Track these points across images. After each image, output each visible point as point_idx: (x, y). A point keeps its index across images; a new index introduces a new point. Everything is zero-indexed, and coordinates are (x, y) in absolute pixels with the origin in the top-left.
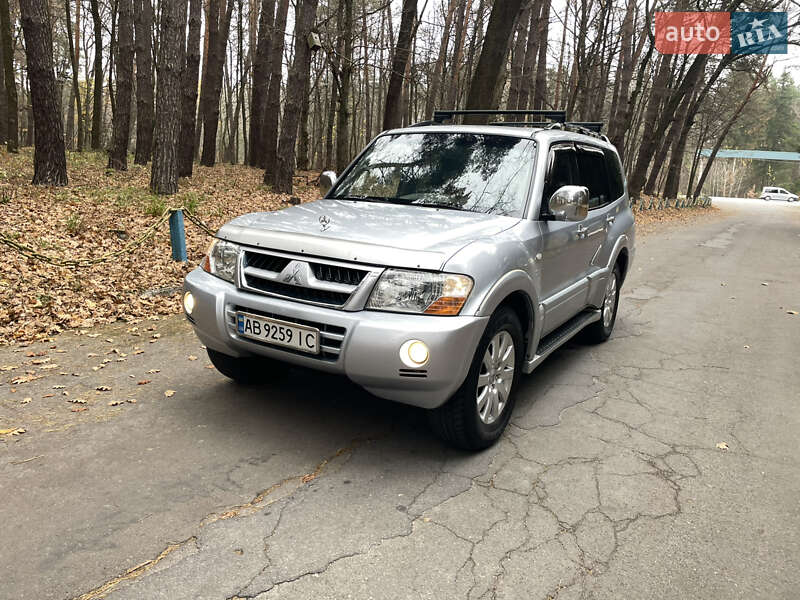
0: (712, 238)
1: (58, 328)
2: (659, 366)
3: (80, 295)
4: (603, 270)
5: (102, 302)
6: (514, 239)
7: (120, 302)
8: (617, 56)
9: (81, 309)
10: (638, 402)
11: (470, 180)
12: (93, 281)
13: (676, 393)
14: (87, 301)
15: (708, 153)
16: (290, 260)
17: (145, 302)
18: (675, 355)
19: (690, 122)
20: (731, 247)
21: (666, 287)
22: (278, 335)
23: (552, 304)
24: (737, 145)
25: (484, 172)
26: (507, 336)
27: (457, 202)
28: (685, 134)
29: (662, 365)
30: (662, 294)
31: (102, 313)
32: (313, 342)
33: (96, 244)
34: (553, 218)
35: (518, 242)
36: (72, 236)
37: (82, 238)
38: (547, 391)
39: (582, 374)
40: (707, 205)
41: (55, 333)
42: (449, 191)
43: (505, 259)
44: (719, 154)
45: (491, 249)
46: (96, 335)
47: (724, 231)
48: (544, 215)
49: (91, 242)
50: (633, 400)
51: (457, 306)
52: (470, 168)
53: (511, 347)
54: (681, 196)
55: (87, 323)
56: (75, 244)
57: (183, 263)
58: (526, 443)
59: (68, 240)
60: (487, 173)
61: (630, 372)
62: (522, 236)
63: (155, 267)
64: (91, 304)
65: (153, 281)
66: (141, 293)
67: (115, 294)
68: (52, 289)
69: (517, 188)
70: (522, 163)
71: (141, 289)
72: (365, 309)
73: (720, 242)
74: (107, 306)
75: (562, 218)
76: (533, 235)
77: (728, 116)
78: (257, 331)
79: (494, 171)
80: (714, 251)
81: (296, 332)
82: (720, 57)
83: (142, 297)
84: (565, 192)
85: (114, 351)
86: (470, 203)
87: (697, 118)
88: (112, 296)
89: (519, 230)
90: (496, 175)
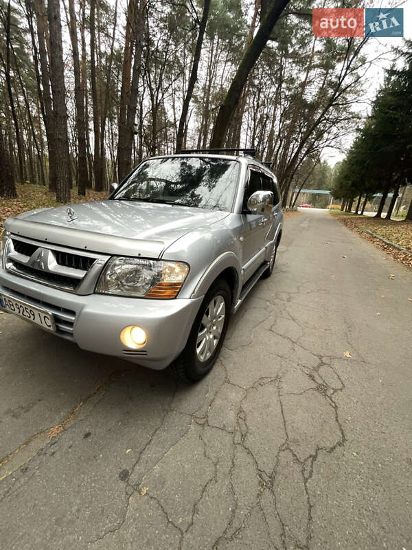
0: (302, 223)
2: (297, 291)
4: (272, 242)
6: (225, 228)
8: (266, 149)
10: (293, 320)
11: (202, 190)
13: (310, 311)
15: (297, 190)
18: (303, 283)
19: (292, 178)
20: (309, 226)
21: (290, 245)
22: (26, 313)
23: (248, 268)
24: (308, 188)
25: (209, 187)
26: (220, 298)
27: (195, 202)
28: (290, 182)
29: (299, 290)
30: (289, 248)
32: (49, 322)
34: (250, 213)
35: (227, 230)
38: (244, 314)
39: (261, 299)
40: (296, 210)
42: (193, 195)
43: (219, 241)
44: (302, 191)
45: (208, 236)
47: (305, 220)
48: (245, 210)
50: (290, 318)
51: (175, 291)
52: (202, 183)
53: (222, 304)
54: (287, 207)
58: (232, 365)
60: (211, 187)
61: (285, 296)
62: (230, 225)
69: (226, 198)
70: (229, 182)
72: (95, 293)
73: (305, 224)
75: (255, 213)
76: (237, 224)
77: (305, 176)
78: (13, 308)
79: (214, 186)
80: (304, 228)
81: (36, 313)
82: (304, 152)
84: (257, 195)
86: (203, 203)
87: (294, 176)
89: (228, 220)
90: (214, 189)
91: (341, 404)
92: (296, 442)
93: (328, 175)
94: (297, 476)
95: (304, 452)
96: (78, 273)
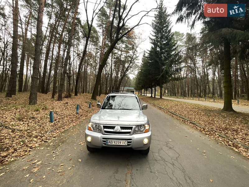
1: (30, 149)
3: (31, 138)
5: (38, 138)
7: (43, 137)
9: (33, 142)
12: (33, 133)
14: (34, 139)
16: (115, 127)
17: (49, 135)
22: (117, 143)
31: (39, 141)
32: (126, 143)
33: (28, 122)
36: (20, 121)
37: (23, 121)
41: (30, 151)
46: (43, 148)
49: (26, 121)
55: (37, 145)
56: (22, 123)
57: (53, 123)
59: (19, 122)
63: (47, 125)
64: (35, 139)
65: (48, 129)
66: (47, 133)
67: (40, 135)
68: (23, 138)
71: (46, 132)
72: (134, 134)
74: (40, 139)
78: (112, 143)
81: (122, 142)
83: (47, 134)
85: (54, 152)
88: (40, 136)
91: (176, 150)
92: (172, 158)
93: (131, 82)
94: (176, 162)
95: (175, 158)
96: (130, 131)
